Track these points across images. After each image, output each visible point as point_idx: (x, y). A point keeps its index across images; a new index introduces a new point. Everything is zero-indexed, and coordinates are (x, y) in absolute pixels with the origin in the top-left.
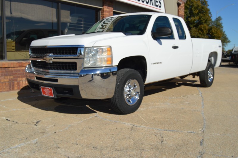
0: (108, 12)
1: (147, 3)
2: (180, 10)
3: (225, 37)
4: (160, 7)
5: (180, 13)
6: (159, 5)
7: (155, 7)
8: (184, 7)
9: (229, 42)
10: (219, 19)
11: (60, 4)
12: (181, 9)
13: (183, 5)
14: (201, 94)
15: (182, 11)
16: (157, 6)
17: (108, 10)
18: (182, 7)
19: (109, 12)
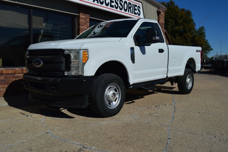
0: (83, 19)
1: (126, 10)
2: (160, 19)
3: (208, 45)
4: (139, 15)
5: (160, 21)
6: (138, 12)
7: (133, 14)
8: (164, 16)
9: (212, 50)
10: (202, 29)
11: (32, 10)
12: (162, 18)
13: (163, 13)
14: (174, 104)
15: (162, 19)
16: (135, 13)
17: (84, 17)
18: (161, 15)
19: (85, 19)
